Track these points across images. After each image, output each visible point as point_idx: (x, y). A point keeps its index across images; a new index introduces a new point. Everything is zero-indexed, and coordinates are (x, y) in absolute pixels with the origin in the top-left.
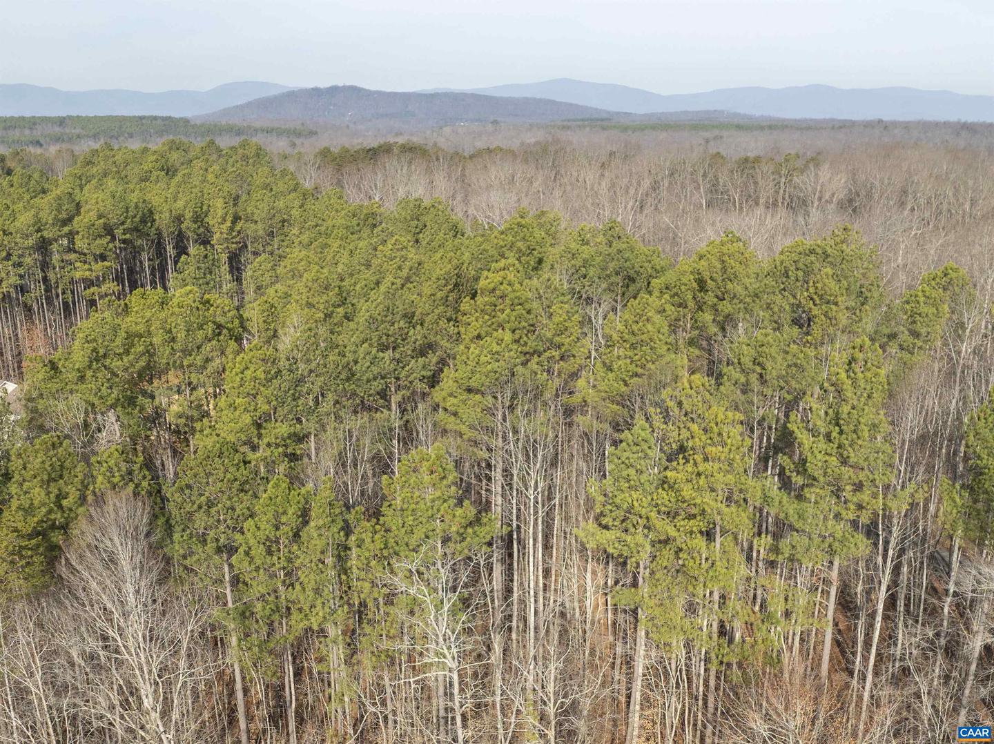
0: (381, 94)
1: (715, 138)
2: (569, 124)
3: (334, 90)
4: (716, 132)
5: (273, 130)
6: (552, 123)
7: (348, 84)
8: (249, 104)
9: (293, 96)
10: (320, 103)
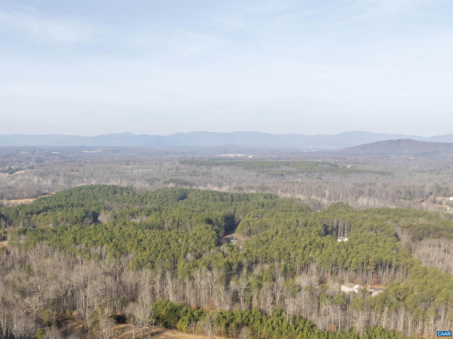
5: (373, 171)
10: (392, 147)
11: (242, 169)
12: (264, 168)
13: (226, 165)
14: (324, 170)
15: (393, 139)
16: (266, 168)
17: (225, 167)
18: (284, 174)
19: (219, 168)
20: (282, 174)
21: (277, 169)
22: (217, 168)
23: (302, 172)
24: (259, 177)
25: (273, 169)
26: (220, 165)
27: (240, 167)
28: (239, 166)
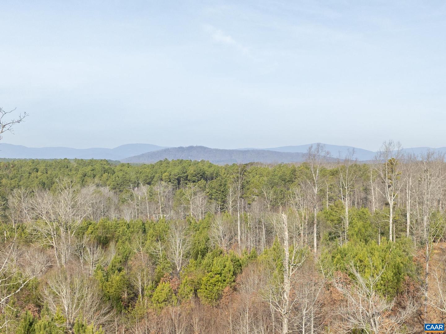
7: (199, 145)
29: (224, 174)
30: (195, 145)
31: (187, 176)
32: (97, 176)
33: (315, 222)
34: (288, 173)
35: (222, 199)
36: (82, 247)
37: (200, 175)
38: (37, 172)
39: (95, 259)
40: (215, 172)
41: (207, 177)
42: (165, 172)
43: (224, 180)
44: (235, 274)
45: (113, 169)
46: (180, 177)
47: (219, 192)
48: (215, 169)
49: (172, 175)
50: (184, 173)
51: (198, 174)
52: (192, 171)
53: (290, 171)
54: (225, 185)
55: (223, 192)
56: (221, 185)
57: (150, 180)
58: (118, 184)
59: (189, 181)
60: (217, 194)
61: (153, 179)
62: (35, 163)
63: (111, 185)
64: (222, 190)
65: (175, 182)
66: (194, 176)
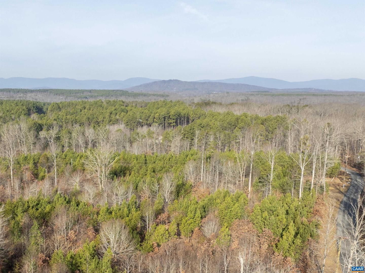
0: (186, 82)
1: (303, 99)
2: (253, 93)
3: (170, 81)
4: (305, 97)
5: (155, 95)
6: (247, 93)
7: (175, 79)
8: (141, 86)
9: (156, 83)
10: (165, 85)
11: (53, 95)
12: (71, 94)
13: (39, 92)
14: (119, 95)
15: (166, 80)
16: (73, 94)
17: (39, 93)
18: (87, 97)
19: (34, 94)
20: (86, 97)
21: (82, 94)
22: (32, 94)
23: (102, 96)
24: (68, 99)
25: (79, 94)
26: (34, 92)
27: (52, 94)
28: (50, 92)
29: (192, 114)
30: (172, 79)
31: (170, 116)
32: (118, 114)
33: (250, 172)
34: (233, 119)
35: (191, 138)
36: (115, 186)
37: (178, 115)
38: (85, 109)
39: (121, 193)
40: (187, 113)
41: (181, 116)
42: (157, 113)
43: (193, 126)
44: (202, 218)
45: (126, 109)
46: (166, 117)
47: (190, 134)
48: (187, 112)
49: (161, 115)
50: (168, 114)
51: (176, 115)
52: (173, 113)
53: (235, 119)
54: (193, 129)
55: (192, 133)
56: (191, 129)
57: (148, 118)
58: (129, 120)
59: (171, 119)
60: (188, 134)
61: (150, 117)
62: (83, 102)
63: (126, 120)
64: (191, 132)
65: (162, 119)
66: (174, 116)
